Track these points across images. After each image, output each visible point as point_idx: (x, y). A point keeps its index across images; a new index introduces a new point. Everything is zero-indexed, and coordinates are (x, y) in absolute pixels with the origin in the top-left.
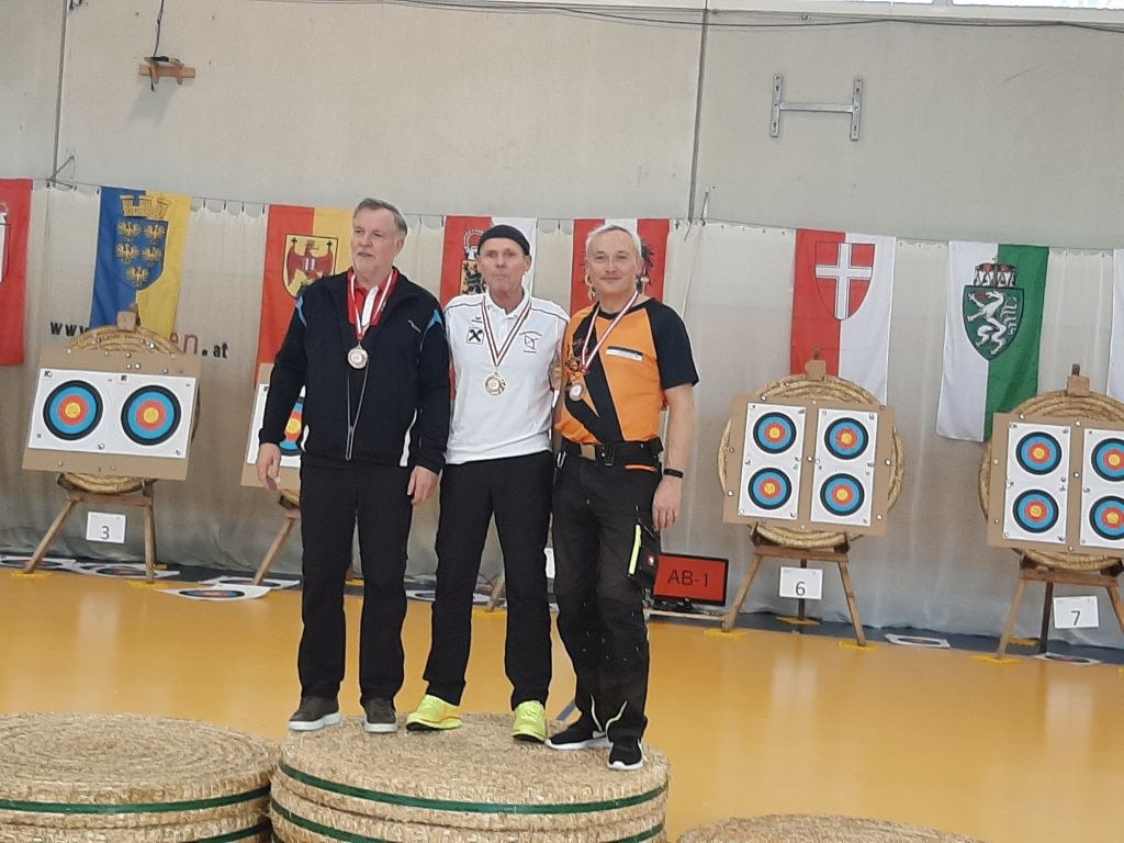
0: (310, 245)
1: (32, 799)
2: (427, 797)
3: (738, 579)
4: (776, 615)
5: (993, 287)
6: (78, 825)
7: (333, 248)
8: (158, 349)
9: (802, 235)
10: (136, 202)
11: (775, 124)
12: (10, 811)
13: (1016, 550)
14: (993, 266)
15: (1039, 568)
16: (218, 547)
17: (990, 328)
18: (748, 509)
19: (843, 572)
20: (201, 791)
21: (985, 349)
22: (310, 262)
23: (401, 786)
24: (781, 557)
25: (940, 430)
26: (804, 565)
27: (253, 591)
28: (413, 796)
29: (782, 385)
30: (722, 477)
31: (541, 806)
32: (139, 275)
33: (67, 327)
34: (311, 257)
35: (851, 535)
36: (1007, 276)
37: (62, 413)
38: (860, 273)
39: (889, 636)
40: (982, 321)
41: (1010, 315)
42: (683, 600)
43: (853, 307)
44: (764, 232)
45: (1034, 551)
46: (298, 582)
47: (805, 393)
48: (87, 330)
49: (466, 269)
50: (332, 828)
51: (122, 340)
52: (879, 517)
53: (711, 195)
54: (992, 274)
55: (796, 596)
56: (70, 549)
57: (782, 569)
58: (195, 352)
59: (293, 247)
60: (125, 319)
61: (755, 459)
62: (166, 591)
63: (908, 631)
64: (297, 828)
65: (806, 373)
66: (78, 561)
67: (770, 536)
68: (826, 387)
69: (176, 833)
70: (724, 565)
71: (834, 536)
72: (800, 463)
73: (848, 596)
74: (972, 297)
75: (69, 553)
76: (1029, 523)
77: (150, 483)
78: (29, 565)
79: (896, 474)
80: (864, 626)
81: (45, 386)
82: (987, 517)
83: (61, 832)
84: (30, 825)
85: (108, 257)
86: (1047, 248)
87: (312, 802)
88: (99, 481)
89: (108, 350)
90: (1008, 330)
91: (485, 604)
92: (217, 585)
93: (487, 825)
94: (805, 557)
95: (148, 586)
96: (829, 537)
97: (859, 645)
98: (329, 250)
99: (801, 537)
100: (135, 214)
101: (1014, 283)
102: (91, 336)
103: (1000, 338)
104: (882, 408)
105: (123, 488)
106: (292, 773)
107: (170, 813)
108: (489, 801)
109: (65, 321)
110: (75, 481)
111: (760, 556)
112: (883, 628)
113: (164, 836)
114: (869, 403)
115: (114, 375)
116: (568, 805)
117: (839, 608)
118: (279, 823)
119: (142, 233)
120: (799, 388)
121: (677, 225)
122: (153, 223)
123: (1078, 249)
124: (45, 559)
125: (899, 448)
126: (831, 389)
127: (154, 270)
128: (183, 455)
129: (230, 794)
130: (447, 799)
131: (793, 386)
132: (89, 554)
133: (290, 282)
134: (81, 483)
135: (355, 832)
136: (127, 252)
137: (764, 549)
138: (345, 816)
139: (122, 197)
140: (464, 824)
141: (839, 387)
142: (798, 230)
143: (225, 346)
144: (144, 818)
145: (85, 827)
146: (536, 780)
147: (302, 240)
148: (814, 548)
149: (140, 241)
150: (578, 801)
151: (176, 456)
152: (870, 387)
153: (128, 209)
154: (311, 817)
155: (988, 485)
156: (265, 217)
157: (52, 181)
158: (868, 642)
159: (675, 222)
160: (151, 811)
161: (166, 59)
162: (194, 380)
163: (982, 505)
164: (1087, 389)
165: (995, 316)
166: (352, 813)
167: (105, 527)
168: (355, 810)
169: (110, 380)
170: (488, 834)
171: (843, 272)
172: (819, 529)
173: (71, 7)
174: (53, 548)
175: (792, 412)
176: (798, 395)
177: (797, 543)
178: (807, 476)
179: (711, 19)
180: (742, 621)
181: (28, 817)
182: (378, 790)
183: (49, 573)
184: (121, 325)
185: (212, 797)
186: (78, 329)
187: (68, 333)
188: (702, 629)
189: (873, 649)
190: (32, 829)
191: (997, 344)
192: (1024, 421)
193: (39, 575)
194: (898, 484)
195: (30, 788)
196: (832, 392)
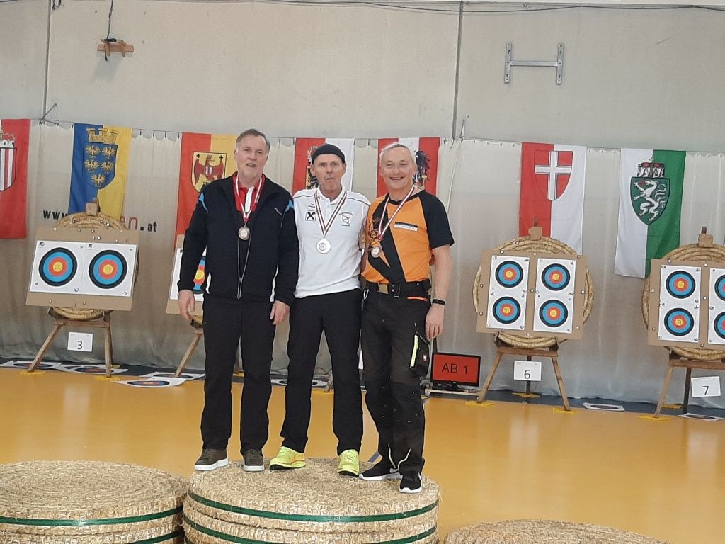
0: (208, 159)
1: (30, 517)
2: (282, 512)
3: (487, 369)
4: (512, 391)
5: (650, 178)
6: (60, 533)
7: (223, 160)
8: (111, 227)
9: (526, 146)
10: (97, 133)
11: (507, 75)
12: (16, 525)
13: (666, 347)
14: (650, 164)
15: (682, 358)
16: (152, 354)
17: (648, 205)
18: (493, 323)
19: (555, 363)
20: (138, 510)
21: (645, 218)
22: (209, 169)
23: (265, 506)
24: (514, 354)
25: (617, 269)
26: (529, 359)
27: (175, 381)
28: (274, 511)
29: (514, 243)
30: (475, 303)
31: (355, 517)
32: (99, 179)
33: (53, 213)
34: (209, 166)
35: (560, 340)
36: (659, 170)
37: (51, 270)
38: (564, 170)
39: (585, 404)
40: (643, 199)
41: (661, 196)
42: (451, 382)
43: (560, 192)
44: (501, 145)
45: (678, 348)
46: (204, 375)
47: (529, 248)
48: (67, 215)
49: (309, 171)
50: (222, 533)
51: (88, 221)
52: (578, 327)
53: (467, 121)
54: (649, 169)
55: (525, 379)
56: (57, 356)
57: (516, 362)
58: (136, 229)
59: (197, 161)
60: (90, 208)
61: (497, 291)
62: (120, 382)
63: (597, 400)
64: (200, 533)
65: (530, 235)
66: (63, 364)
67: (508, 341)
68: (542, 244)
69: (123, 537)
70: (477, 359)
71: (548, 340)
72: (526, 294)
73: (558, 379)
74: (637, 184)
75: (57, 359)
76: (676, 330)
77: (108, 313)
78: (32, 366)
79: (588, 299)
80: (569, 398)
81: (40, 251)
82: (647, 327)
83: (49, 538)
84: (28, 534)
85: (79, 168)
86: (684, 153)
87: (209, 516)
88: (75, 312)
89: (80, 228)
90: (660, 205)
91: (324, 387)
92: (152, 377)
93: (321, 530)
94: (529, 354)
95: (108, 379)
96: (546, 341)
97: (565, 410)
98: (221, 161)
99: (527, 341)
100: (97, 141)
101: (663, 175)
102: (69, 219)
103: (655, 210)
104: (578, 257)
105: (91, 316)
106: (196, 498)
107: (118, 525)
108: (322, 514)
109: (52, 210)
110: (59, 312)
111: (501, 354)
112: (581, 399)
113: (115, 540)
114: (570, 254)
115: (85, 244)
116: (373, 516)
117: (552, 387)
118: (189, 530)
119: (101, 153)
120: (524, 245)
121: (445, 141)
122: (108, 145)
123: (704, 152)
124: (41, 363)
125: (590, 281)
126: (545, 245)
127: (109, 176)
128: (129, 295)
129: (156, 512)
130: (295, 513)
131: (521, 244)
132: (70, 359)
133: (196, 183)
134: (64, 313)
135: (236, 535)
136: (92, 165)
137: (503, 349)
138: (230, 525)
139: (88, 130)
140: (307, 529)
141: (550, 244)
142: (523, 144)
143: (155, 224)
144: (102, 528)
145: (64, 534)
146: (353, 500)
147: (204, 156)
148: (536, 348)
149: (100, 158)
150: (380, 514)
151: (124, 295)
152: (571, 244)
153: (92, 137)
154: (209, 527)
155: (648, 306)
156: (179, 141)
157: (43, 120)
158: (571, 408)
159: (443, 139)
160: (106, 524)
161: (115, 40)
162: (135, 246)
163: (644, 319)
164: (711, 243)
165: (651, 196)
166: (235, 523)
167: (80, 342)
168: (237, 521)
169: (82, 247)
170: (322, 536)
171: (552, 170)
172: (539, 336)
173: (54, 8)
174: (46, 356)
175: (522, 261)
176: (524, 249)
177: (524, 345)
178: (530, 302)
179: (465, 8)
180: (490, 395)
181: (26, 528)
182: (251, 508)
183: (45, 371)
184: (88, 212)
185: (145, 514)
186: (61, 214)
187: (54, 218)
188: (464, 401)
189: (575, 412)
190: (30, 536)
191: (653, 215)
192: (670, 264)
193: (38, 373)
194: (590, 306)
195: (28, 510)
196: (546, 247)
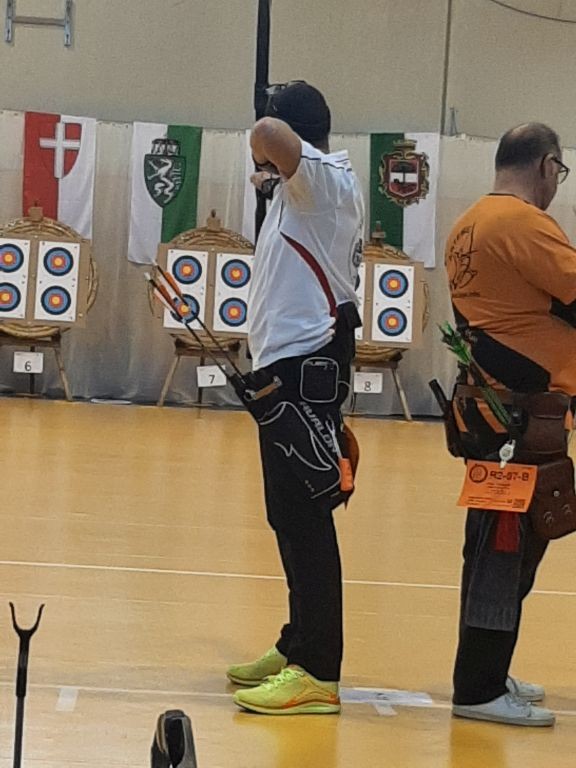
5: (165, 155)
9: (30, 116)
11: (8, 32)
13: (172, 335)
14: (164, 140)
17: (163, 185)
19: (57, 354)
21: (160, 200)
24: (14, 344)
25: (130, 257)
26: (32, 350)
35: (62, 328)
36: (174, 147)
38: (71, 144)
40: (158, 179)
41: (177, 176)
43: (66, 170)
44: (2, 113)
45: (183, 335)
47: (30, 230)
52: (81, 315)
54: (164, 146)
55: (26, 371)
57: (16, 353)
65: (30, 216)
67: (7, 330)
68: (44, 226)
71: (50, 329)
72: (26, 279)
73: (60, 370)
74: (151, 163)
79: (92, 286)
82: (152, 311)
86: (201, 129)
90: (175, 186)
94: (33, 345)
96: (47, 330)
99: (27, 330)
101: (178, 153)
103: (170, 191)
104: (83, 241)
114: (74, 237)
120: (25, 226)
123: (220, 129)
125: (95, 268)
137: (2, 340)
141: (53, 226)
142: (27, 113)
148: (37, 337)
152: (79, 229)
163: (151, 306)
164: (219, 226)
165: (166, 176)
171: (60, 144)
172: (40, 324)
176: (25, 232)
177: (25, 334)
178: (32, 288)
191: (168, 196)
192: (176, 248)
194: (94, 292)
196: (48, 229)
